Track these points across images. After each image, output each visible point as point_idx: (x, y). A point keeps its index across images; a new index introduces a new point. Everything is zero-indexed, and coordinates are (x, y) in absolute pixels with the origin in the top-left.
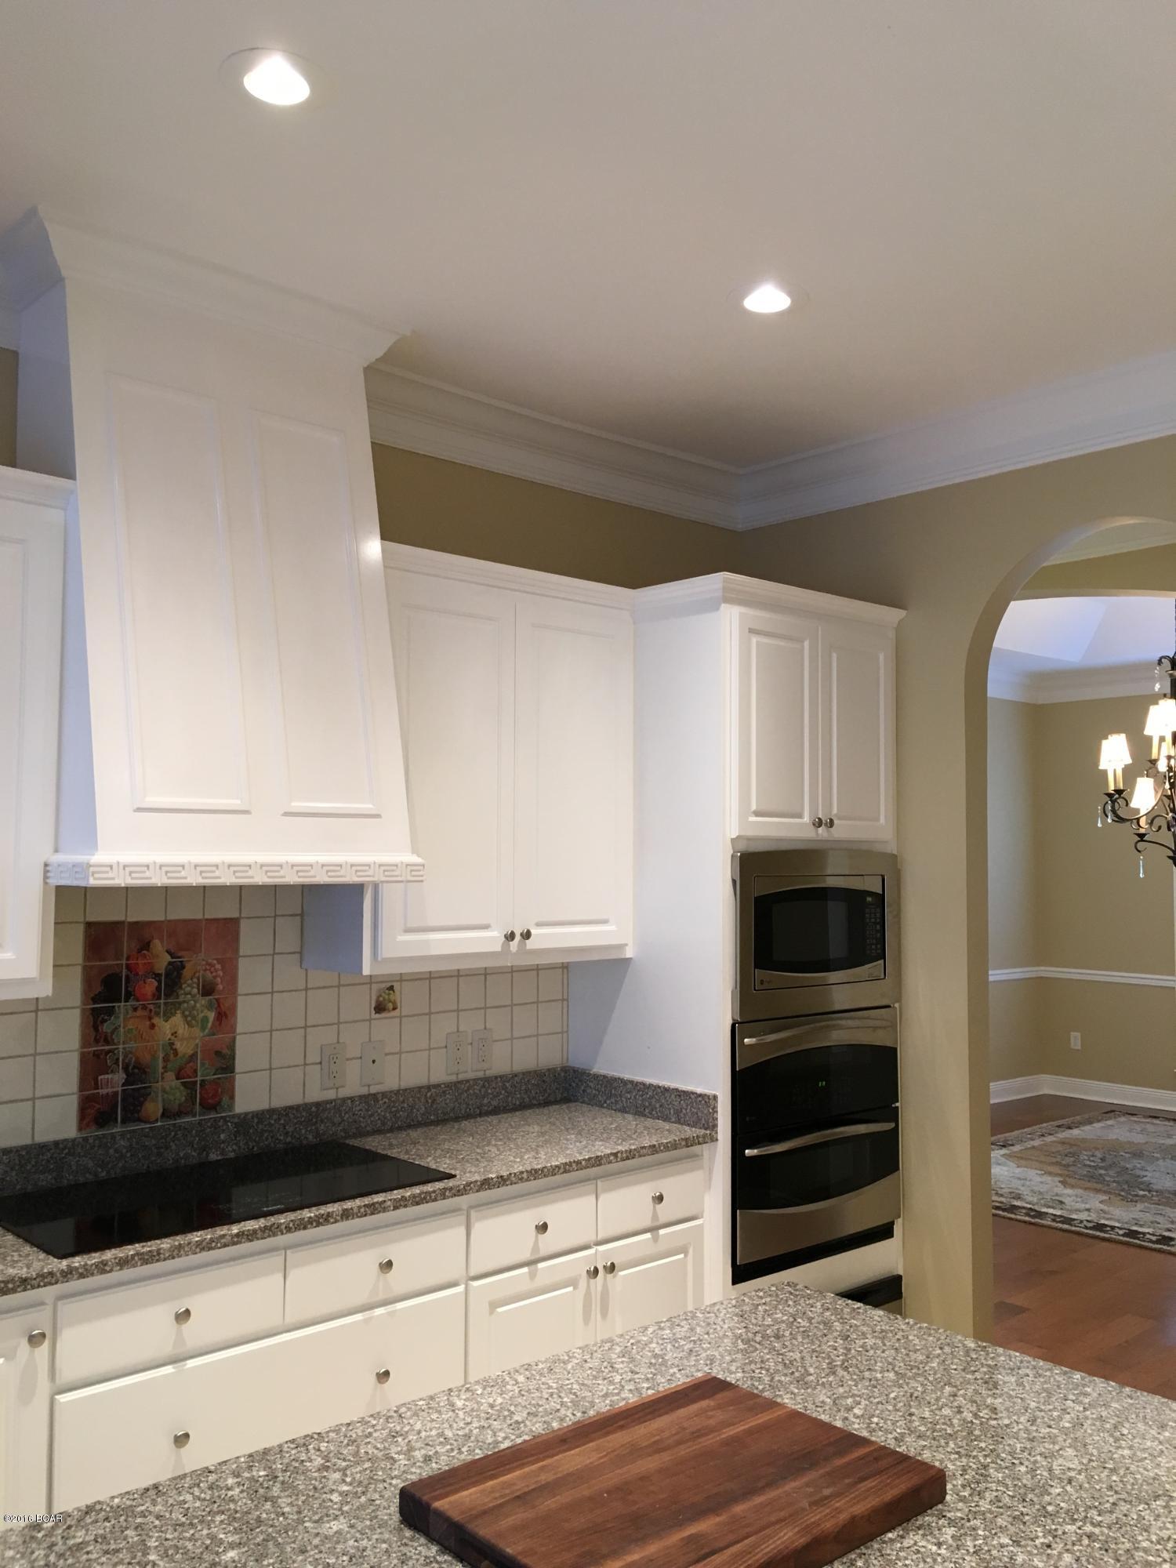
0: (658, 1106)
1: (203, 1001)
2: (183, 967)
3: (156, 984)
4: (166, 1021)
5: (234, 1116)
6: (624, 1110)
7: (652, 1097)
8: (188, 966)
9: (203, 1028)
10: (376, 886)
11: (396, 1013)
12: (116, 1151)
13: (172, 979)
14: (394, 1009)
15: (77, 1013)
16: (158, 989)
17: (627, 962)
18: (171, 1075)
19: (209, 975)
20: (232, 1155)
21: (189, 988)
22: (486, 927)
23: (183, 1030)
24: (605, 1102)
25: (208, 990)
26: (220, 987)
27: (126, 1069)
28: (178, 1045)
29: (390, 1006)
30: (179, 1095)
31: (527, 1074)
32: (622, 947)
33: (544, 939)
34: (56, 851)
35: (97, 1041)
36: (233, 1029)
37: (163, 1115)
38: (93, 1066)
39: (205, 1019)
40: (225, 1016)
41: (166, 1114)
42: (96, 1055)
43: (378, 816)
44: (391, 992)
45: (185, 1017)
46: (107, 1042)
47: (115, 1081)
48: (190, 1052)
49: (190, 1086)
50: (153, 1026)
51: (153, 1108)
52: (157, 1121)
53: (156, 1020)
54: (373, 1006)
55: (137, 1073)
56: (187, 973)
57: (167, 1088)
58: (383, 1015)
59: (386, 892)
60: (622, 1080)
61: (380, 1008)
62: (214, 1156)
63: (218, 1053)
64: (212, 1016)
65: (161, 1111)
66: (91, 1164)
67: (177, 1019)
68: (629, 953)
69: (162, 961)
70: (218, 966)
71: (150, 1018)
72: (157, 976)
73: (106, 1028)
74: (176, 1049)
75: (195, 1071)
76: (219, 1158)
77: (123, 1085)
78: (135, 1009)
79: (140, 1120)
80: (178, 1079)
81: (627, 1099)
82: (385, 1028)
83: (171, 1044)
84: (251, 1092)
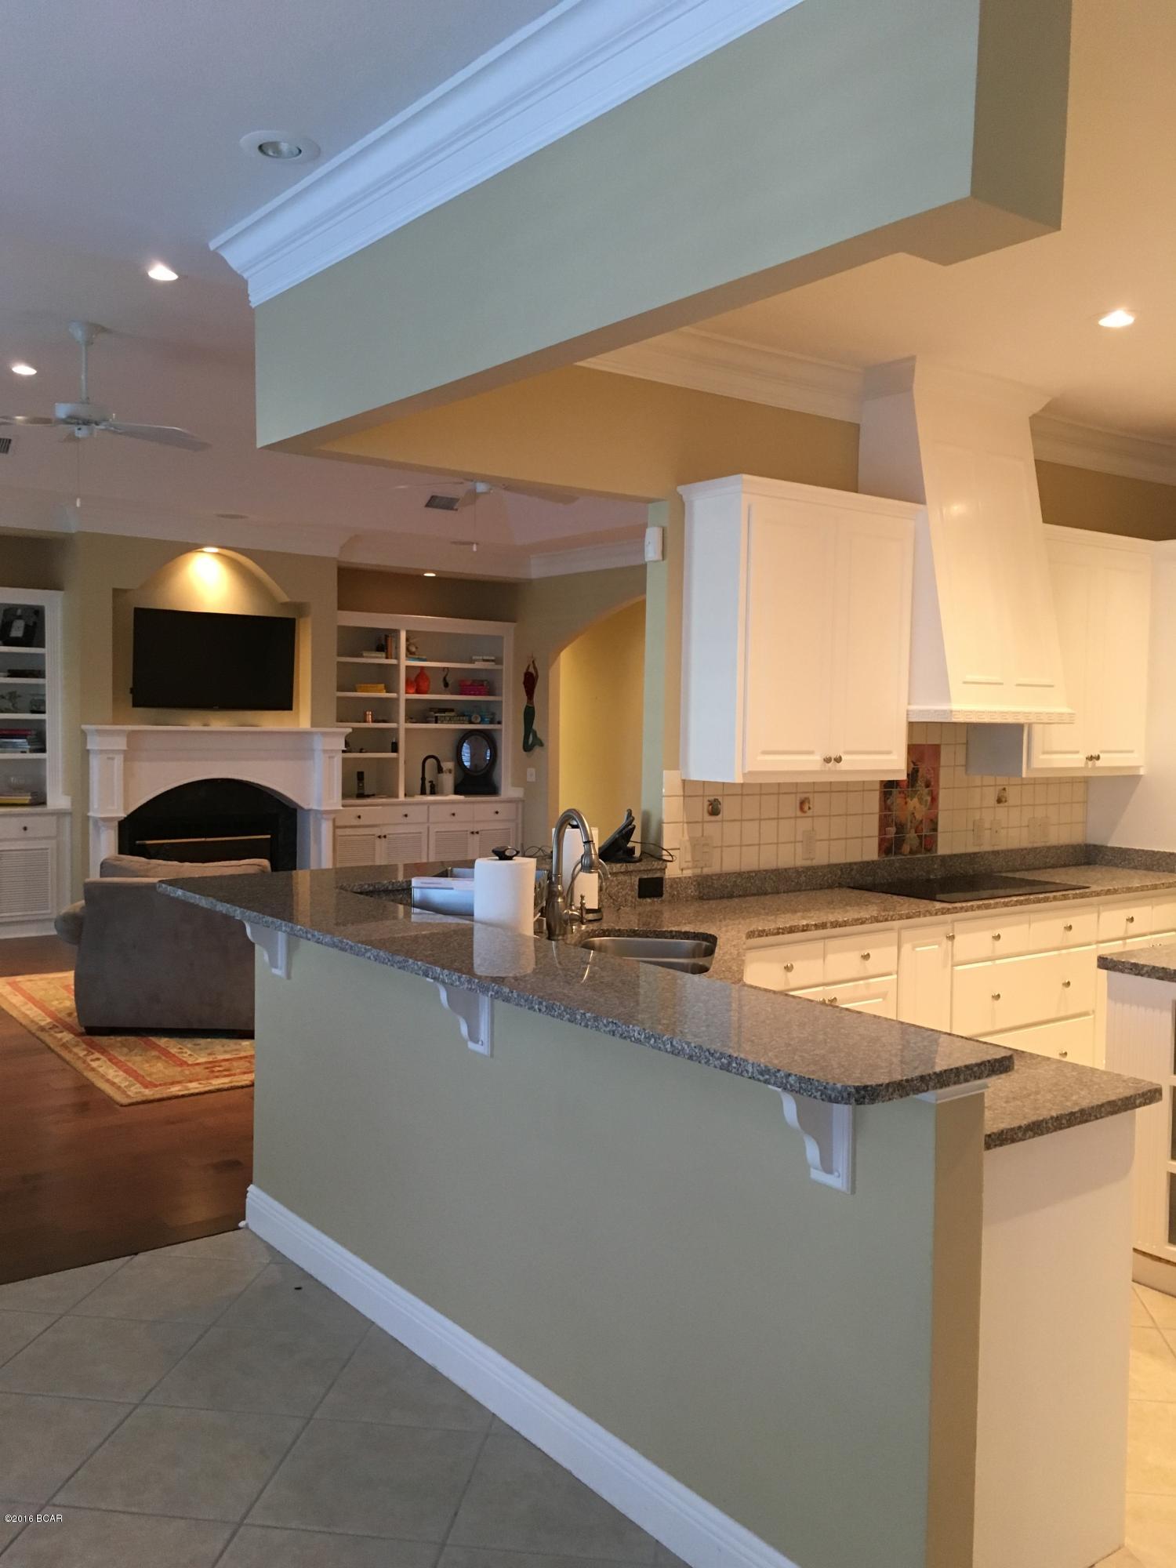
0: (1164, 864)
1: (926, 790)
3: (908, 779)
5: (939, 856)
6: (1135, 868)
7: (1159, 859)
8: (920, 770)
9: (926, 805)
10: (1030, 725)
11: (1006, 804)
12: (895, 868)
14: (1006, 801)
15: (878, 793)
17: (1139, 777)
18: (913, 831)
19: (929, 776)
21: (920, 783)
22: (1077, 752)
23: (918, 805)
24: (1120, 863)
26: (932, 784)
27: (896, 825)
29: (1004, 800)
30: (916, 842)
31: (1067, 846)
32: (1138, 768)
33: (1106, 761)
34: (909, 704)
35: (885, 809)
36: (937, 808)
38: (884, 822)
40: (934, 799)
41: (911, 852)
42: (885, 816)
43: (1052, 686)
44: (1004, 791)
45: (919, 799)
46: (890, 810)
47: (892, 831)
48: (920, 819)
49: (920, 837)
50: (906, 803)
51: (906, 848)
52: (907, 855)
53: (908, 800)
54: (997, 799)
55: (901, 828)
56: (920, 774)
57: (911, 836)
58: (1001, 805)
59: (1037, 729)
60: (1135, 850)
61: (999, 801)
62: (932, 877)
63: (931, 820)
64: (929, 799)
65: (909, 850)
66: (886, 874)
67: (916, 800)
68: (1142, 772)
69: (910, 768)
70: (932, 772)
71: (905, 798)
73: (889, 802)
74: (915, 817)
75: (922, 829)
77: (896, 833)
78: (900, 793)
79: (901, 854)
80: (916, 832)
81: (1138, 861)
82: (1001, 811)
83: (913, 814)
84: (945, 846)
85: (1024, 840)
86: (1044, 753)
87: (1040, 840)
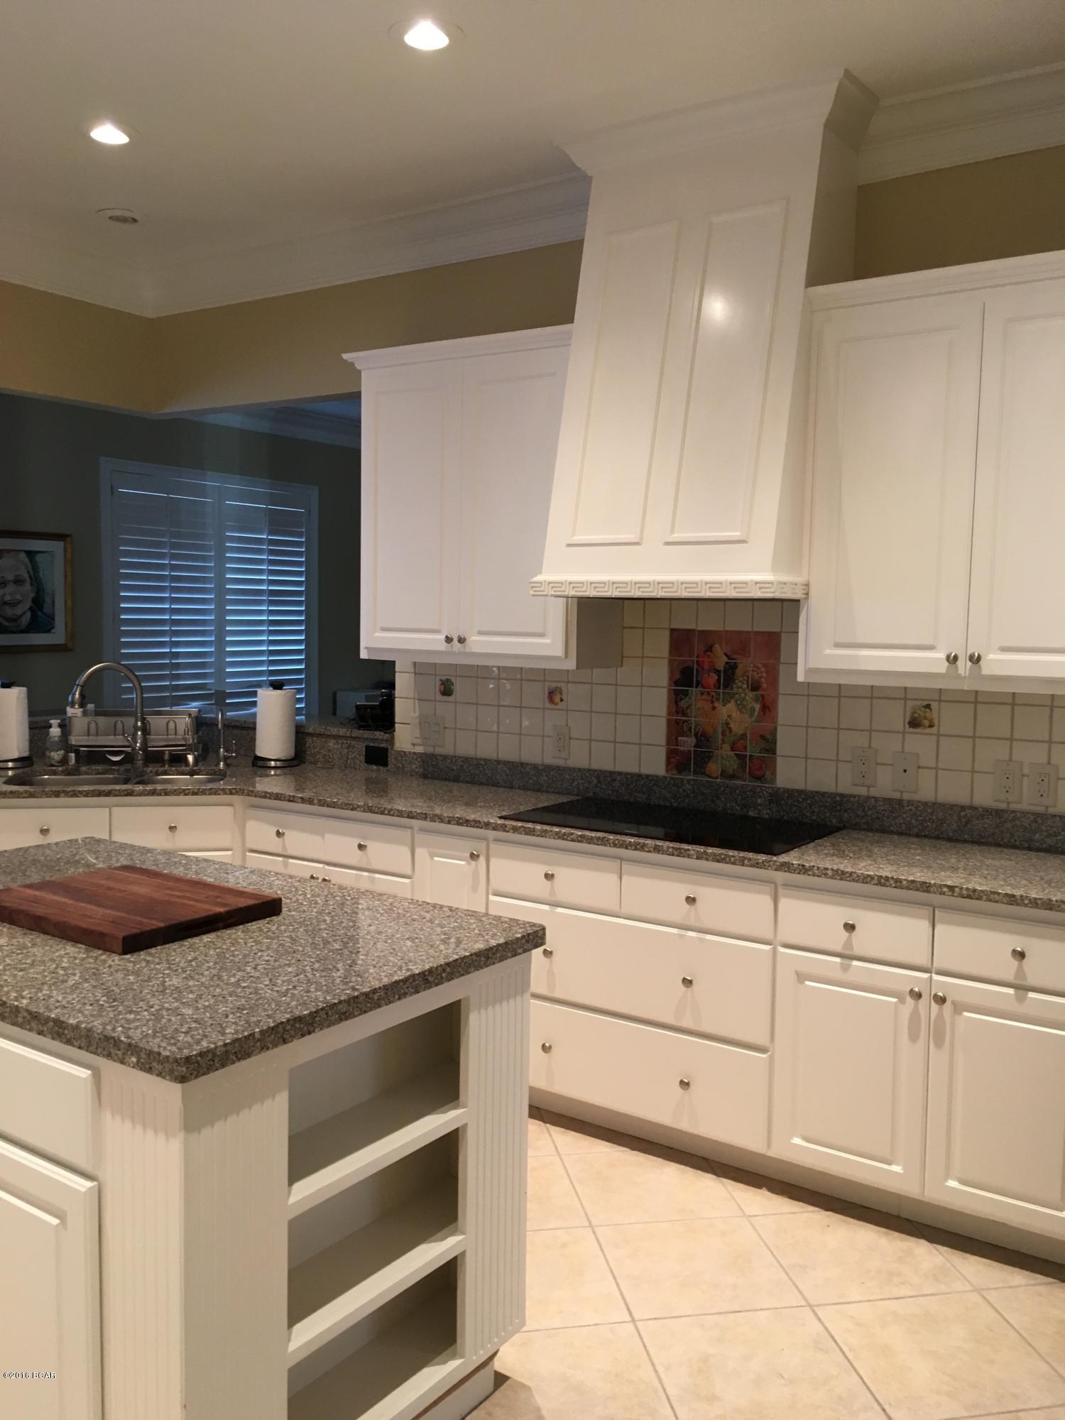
1: (750, 695)
2: (737, 667)
3: (717, 677)
4: (724, 706)
5: (773, 788)
8: (740, 667)
9: (751, 716)
11: (934, 730)
12: (684, 791)
13: (728, 676)
14: (931, 726)
15: (665, 691)
16: (718, 681)
18: (727, 747)
19: (756, 676)
20: (766, 816)
21: (740, 685)
23: (735, 714)
25: (755, 687)
26: (765, 685)
27: (696, 735)
28: (732, 725)
29: (926, 723)
30: (733, 765)
33: (998, 663)
35: (677, 712)
36: (774, 720)
37: (722, 775)
38: (676, 727)
39: (753, 709)
40: (768, 708)
41: (724, 774)
42: (677, 722)
43: (744, 542)
44: (928, 710)
45: (738, 705)
46: (684, 714)
47: (688, 743)
48: (741, 732)
49: (741, 758)
50: (714, 708)
51: (714, 767)
52: (717, 778)
53: (716, 704)
54: (907, 721)
55: (703, 739)
56: (739, 672)
57: (724, 758)
58: (918, 730)
61: (914, 723)
62: (751, 813)
63: (762, 737)
64: (758, 707)
65: (720, 771)
66: (668, 795)
67: (731, 706)
69: (721, 662)
70: (763, 669)
71: (712, 702)
72: (718, 672)
73: (683, 704)
74: (730, 728)
75: (745, 748)
76: (756, 815)
77: (695, 746)
78: (702, 694)
79: (704, 774)
80: (732, 750)
82: (919, 743)
83: (727, 724)
84: (788, 775)
85: (985, 795)
86: (838, 645)
87: (1026, 800)
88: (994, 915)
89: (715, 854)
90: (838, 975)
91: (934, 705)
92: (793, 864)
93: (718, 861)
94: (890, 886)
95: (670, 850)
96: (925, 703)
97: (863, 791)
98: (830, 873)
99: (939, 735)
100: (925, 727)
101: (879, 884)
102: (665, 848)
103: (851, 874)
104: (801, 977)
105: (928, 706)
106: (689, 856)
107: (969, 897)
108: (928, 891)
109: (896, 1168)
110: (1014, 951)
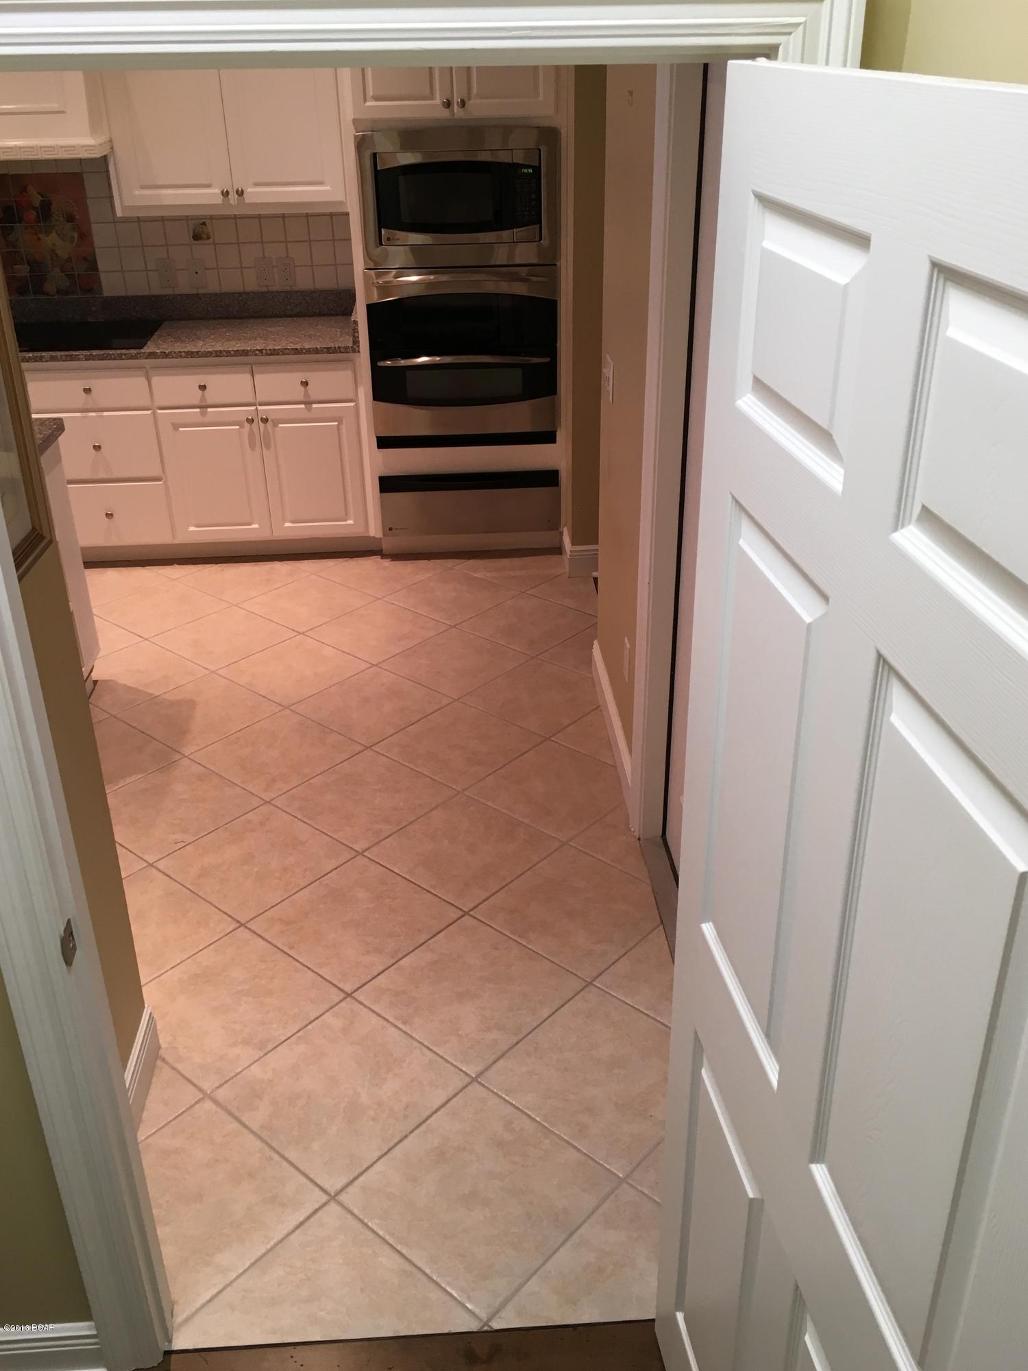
1: (69, 225)
2: (51, 204)
3: (35, 213)
4: (47, 236)
5: (103, 298)
8: (54, 203)
9: (72, 242)
11: (211, 241)
12: (31, 309)
13: (45, 211)
14: (209, 238)
16: (38, 216)
18: (57, 269)
19: (69, 209)
20: (102, 320)
21: (58, 217)
22: (209, 186)
23: (59, 242)
25: (70, 219)
26: (78, 217)
27: (28, 263)
28: (58, 252)
29: (204, 236)
30: (65, 282)
33: (258, 195)
35: (7, 245)
36: (91, 244)
37: (57, 292)
38: (9, 259)
39: (73, 237)
40: (84, 235)
41: (59, 292)
42: (9, 253)
43: (63, 112)
44: (204, 226)
45: (59, 235)
46: (14, 247)
47: (23, 270)
48: (67, 256)
49: (71, 277)
50: (39, 239)
51: (50, 287)
52: (54, 295)
53: (40, 236)
54: (191, 235)
55: (36, 266)
56: (54, 207)
57: (56, 279)
58: (200, 242)
61: (197, 237)
62: (90, 320)
63: (85, 259)
64: (76, 235)
65: (55, 290)
67: (54, 236)
69: (37, 200)
70: (74, 204)
71: (37, 234)
72: (35, 208)
73: (11, 238)
74: (57, 254)
75: (73, 268)
76: (94, 320)
77: (29, 272)
78: (26, 229)
79: (43, 294)
80: (62, 272)
82: (203, 251)
83: (53, 251)
84: (112, 284)
85: (251, 283)
86: (143, 187)
87: (277, 283)
88: (286, 363)
89: (99, 355)
90: (200, 419)
91: (208, 222)
92: (157, 353)
93: (102, 360)
94: (224, 356)
95: (64, 357)
96: (201, 221)
97: (169, 291)
98: (183, 354)
99: (215, 244)
100: (204, 239)
101: (217, 356)
102: (59, 357)
103: (197, 352)
104: (176, 427)
105: (204, 224)
106: (79, 360)
107: (272, 354)
108: (247, 355)
109: (255, 526)
110: (302, 382)
